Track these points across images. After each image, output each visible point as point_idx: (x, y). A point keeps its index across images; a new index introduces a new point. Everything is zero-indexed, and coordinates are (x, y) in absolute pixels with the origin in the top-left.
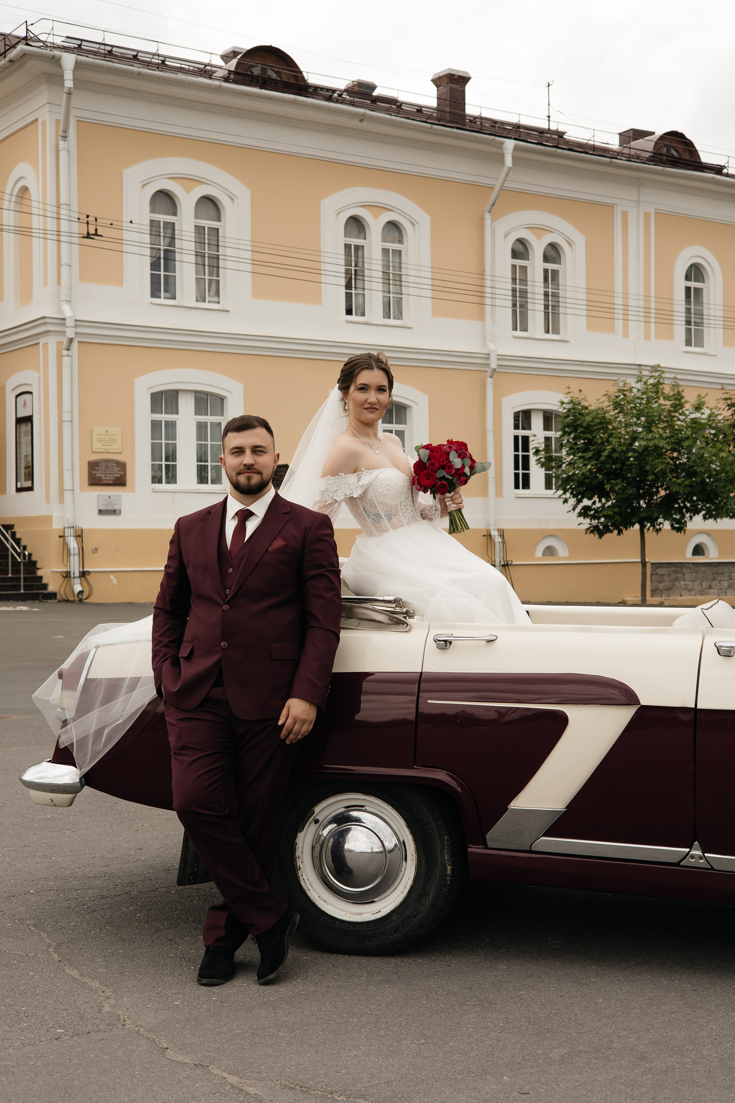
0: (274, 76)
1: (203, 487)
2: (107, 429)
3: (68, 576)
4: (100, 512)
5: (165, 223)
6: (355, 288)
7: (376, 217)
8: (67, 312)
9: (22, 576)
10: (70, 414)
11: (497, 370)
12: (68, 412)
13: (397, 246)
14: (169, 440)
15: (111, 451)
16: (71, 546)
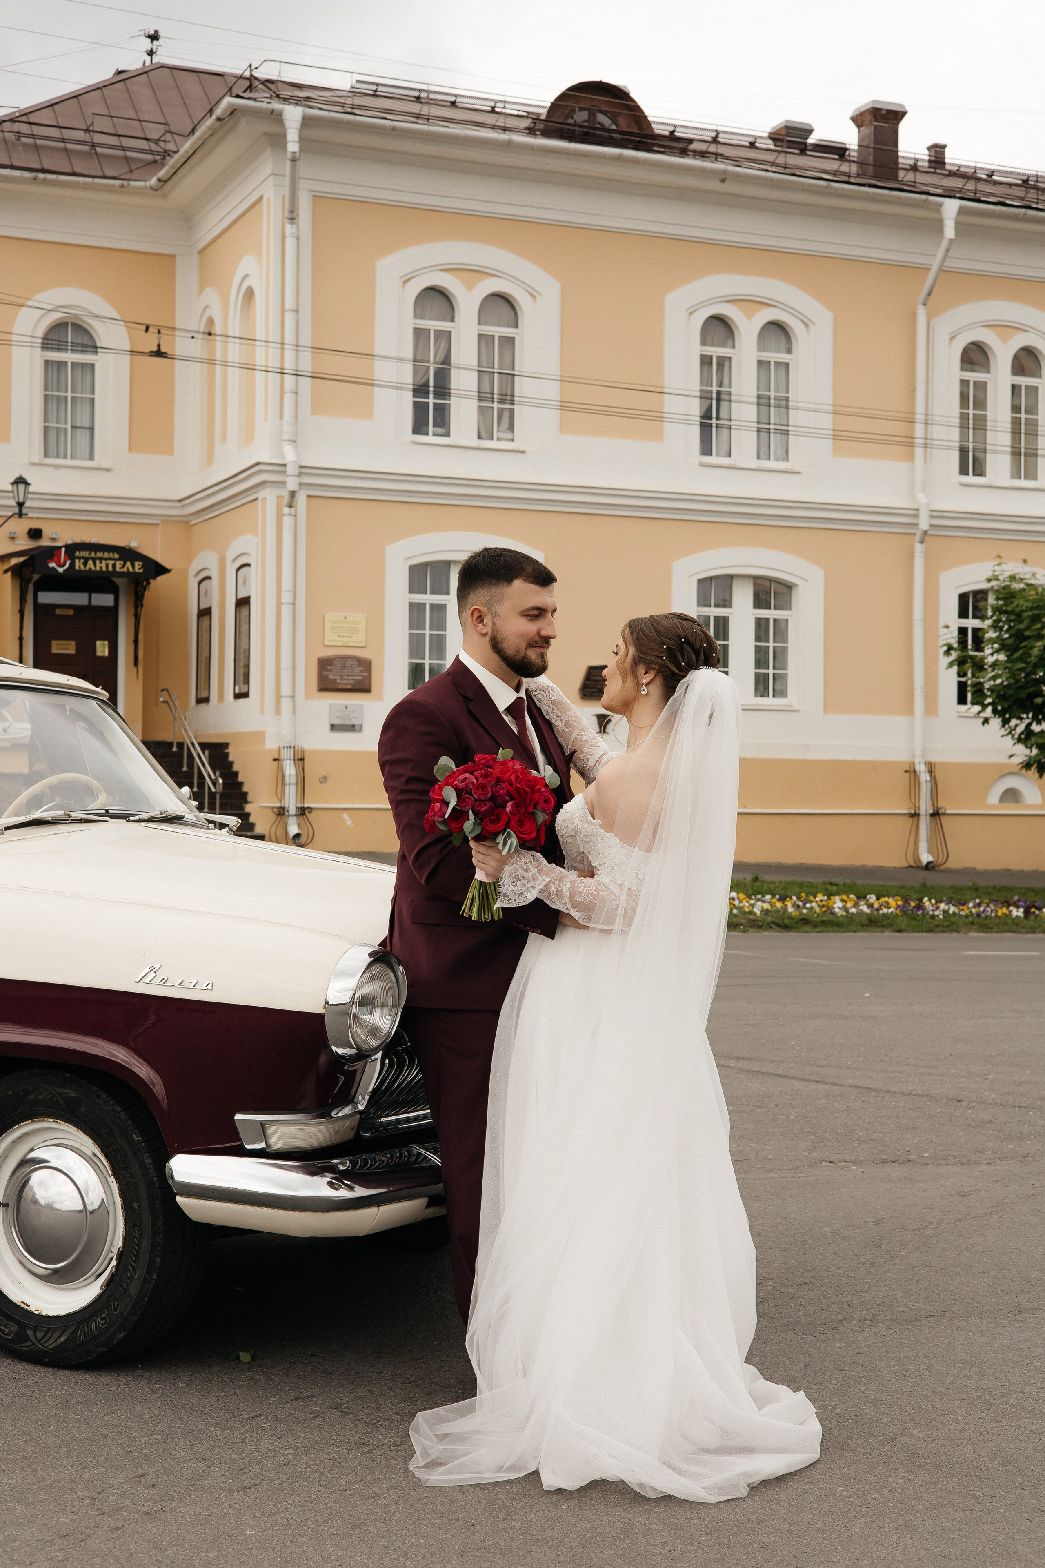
0: (608, 124)
2: (346, 614)
4: (333, 727)
5: (438, 332)
6: (718, 418)
7: (749, 316)
8: (290, 455)
10: (291, 594)
11: (930, 532)
12: (289, 591)
13: (783, 357)
14: (437, 630)
15: (350, 644)
16: (287, 773)
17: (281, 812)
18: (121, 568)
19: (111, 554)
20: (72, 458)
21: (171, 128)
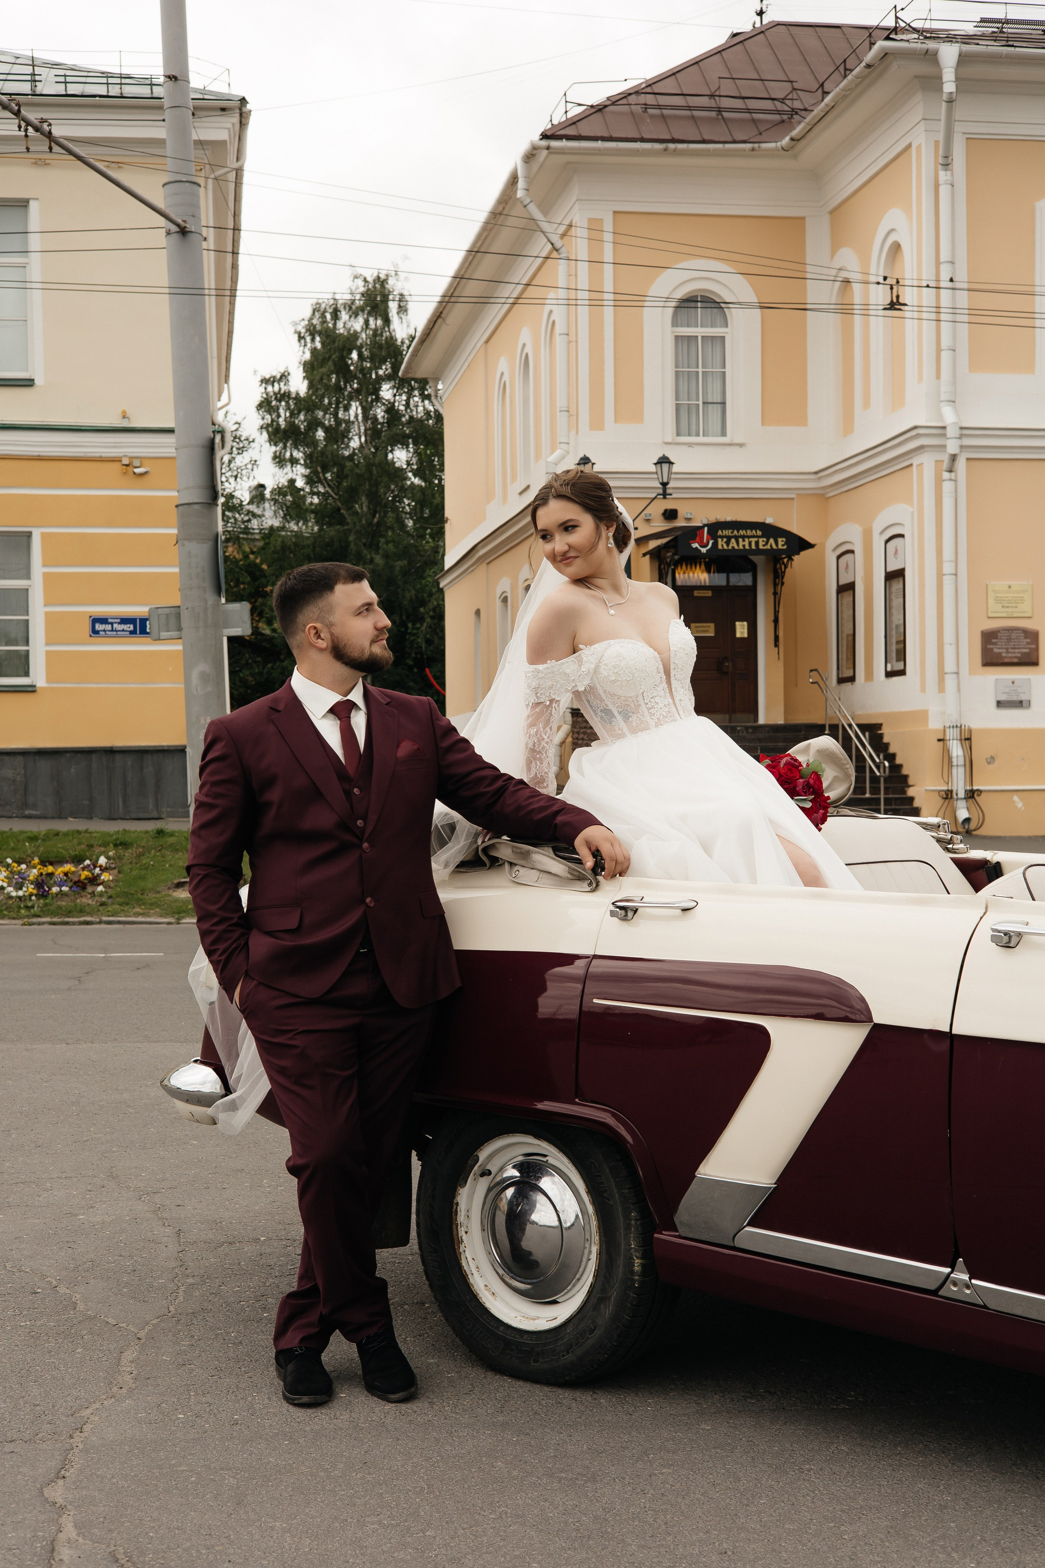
2: (1010, 583)
3: (949, 796)
4: (1000, 704)
8: (949, 417)
9: (882, 796)
10: (953, 564)
12: (951, 561)
15: (1015, 615)
16: (954, 754)
17: (948, 795)
18: (764, 545)
19: (754, 531)
20: (704, 435)
21: (796, 85)
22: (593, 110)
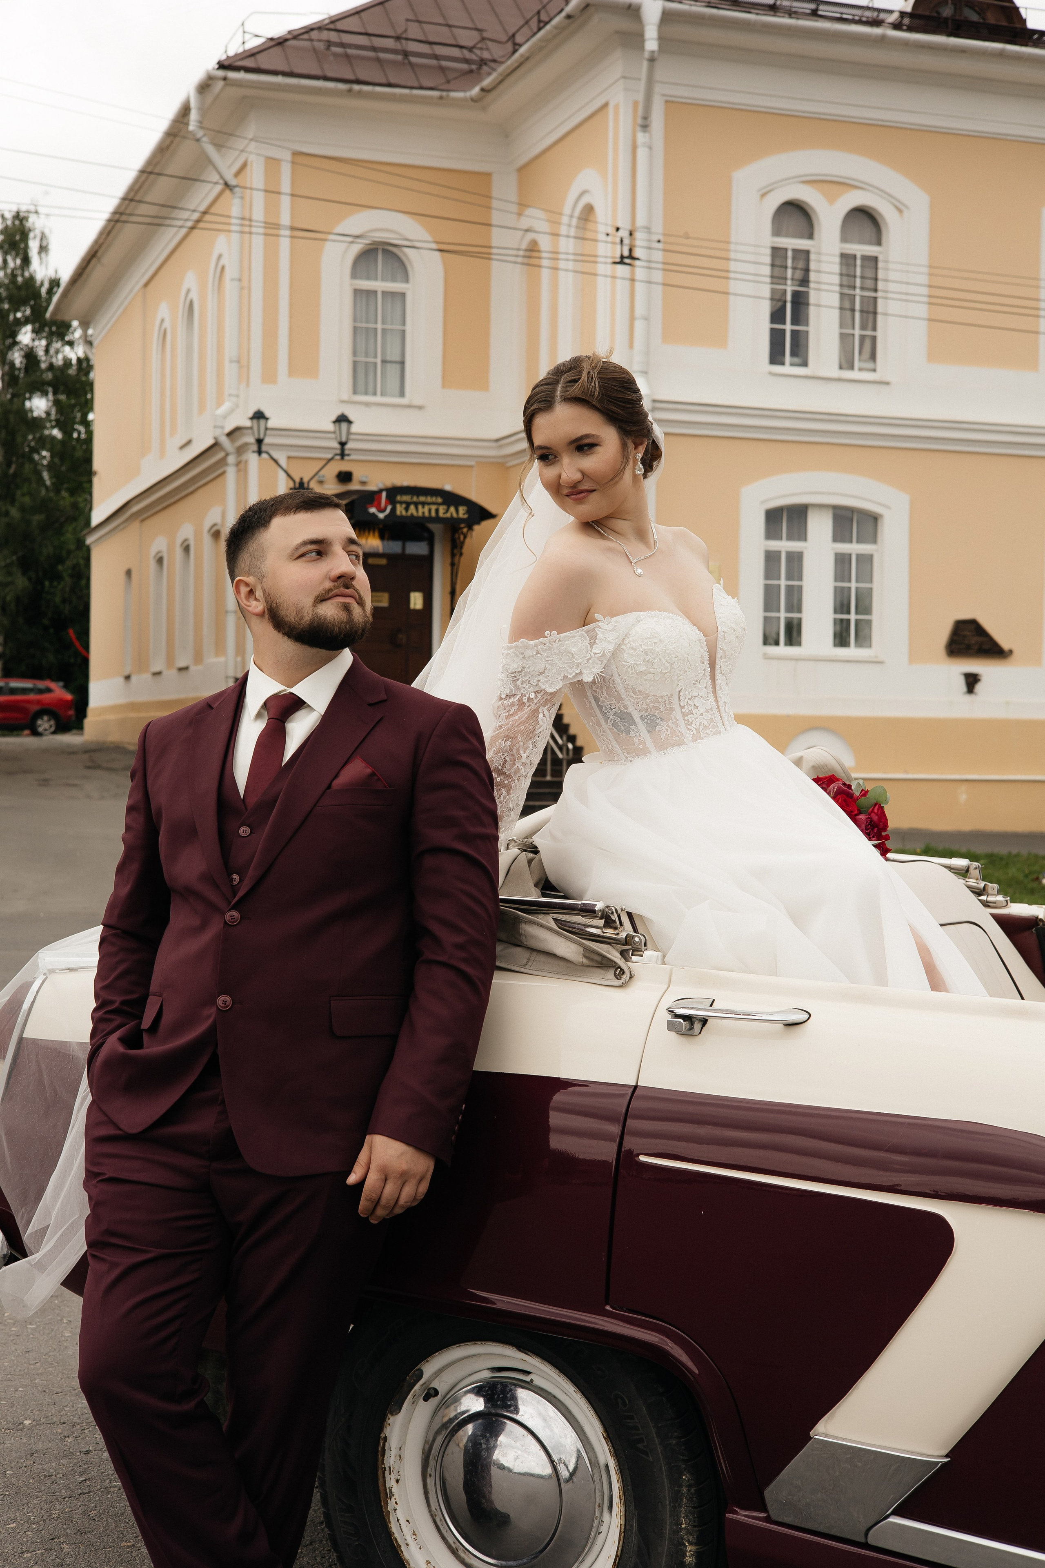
0: (975, 17)
1: (842, 652)
5: (795, 251)
14: (793, 580)
18: (444, 513)
19: (434, 498)
20: (381, 395)
21: (485, 35)
22: (273, 43)
